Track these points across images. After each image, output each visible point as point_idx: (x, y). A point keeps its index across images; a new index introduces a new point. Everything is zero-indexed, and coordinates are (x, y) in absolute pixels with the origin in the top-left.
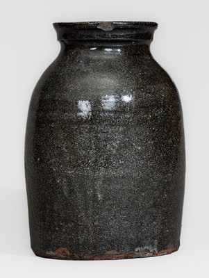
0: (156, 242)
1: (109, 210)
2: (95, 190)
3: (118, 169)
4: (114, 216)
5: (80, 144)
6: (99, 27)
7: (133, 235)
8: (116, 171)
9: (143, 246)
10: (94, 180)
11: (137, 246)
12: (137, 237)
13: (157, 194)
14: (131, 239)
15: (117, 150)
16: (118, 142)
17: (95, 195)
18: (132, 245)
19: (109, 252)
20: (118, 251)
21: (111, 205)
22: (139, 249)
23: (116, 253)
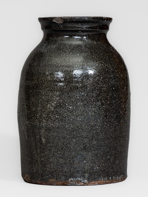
0: (87, 175)
1: (50, 150)
2: (40, 136)
3: (55, 122)
4: (53, 155)
5: (32, 103)
6: (53, 21)
7: (67, 169)
8: (53, 123)
9: (76, 177)
10: (40, 128)
11: (70, 177)
12: (70, 170)
13: (86, 141)
14: (66, 172)
15: (55, 108)
16: (55, 102)
17: (41, 139)
18: (67, 176)
19: (51, 180)
20: (57, 179)
21: (51, 147)
22: (73, 179)
23: (55, 181)
